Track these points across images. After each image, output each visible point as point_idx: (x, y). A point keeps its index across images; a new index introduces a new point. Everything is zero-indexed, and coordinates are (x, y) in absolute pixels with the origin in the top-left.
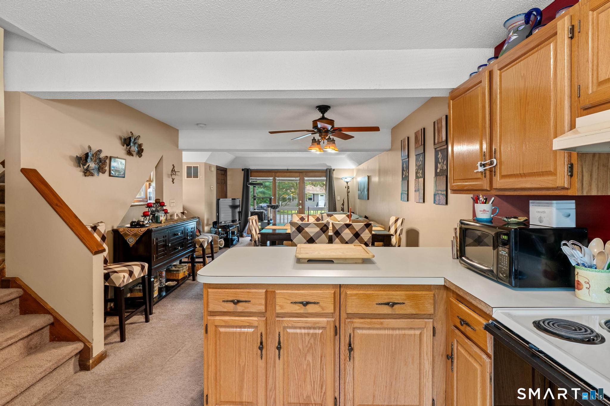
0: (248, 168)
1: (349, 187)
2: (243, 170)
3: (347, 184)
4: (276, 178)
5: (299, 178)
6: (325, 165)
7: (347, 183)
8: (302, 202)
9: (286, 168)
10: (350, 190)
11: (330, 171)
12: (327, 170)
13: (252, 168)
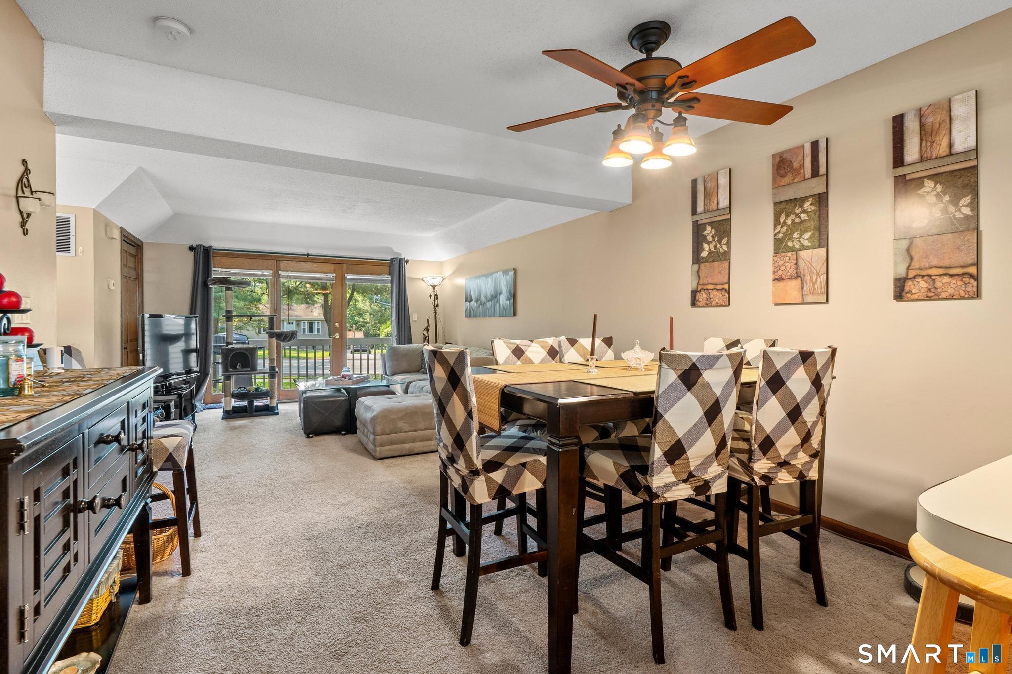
0: (206, 245)
1: (436, 295)
2: (191, 248)
3: (434, 289)
4: (280, 272)
5: (334, 275)
6: (390, 250)
7: (434, 287)
8: (341, 325)
9: (304, 251)
10: (440, 301)
11: (399, 262)
12: (392, 260)
13: (216, 245)
